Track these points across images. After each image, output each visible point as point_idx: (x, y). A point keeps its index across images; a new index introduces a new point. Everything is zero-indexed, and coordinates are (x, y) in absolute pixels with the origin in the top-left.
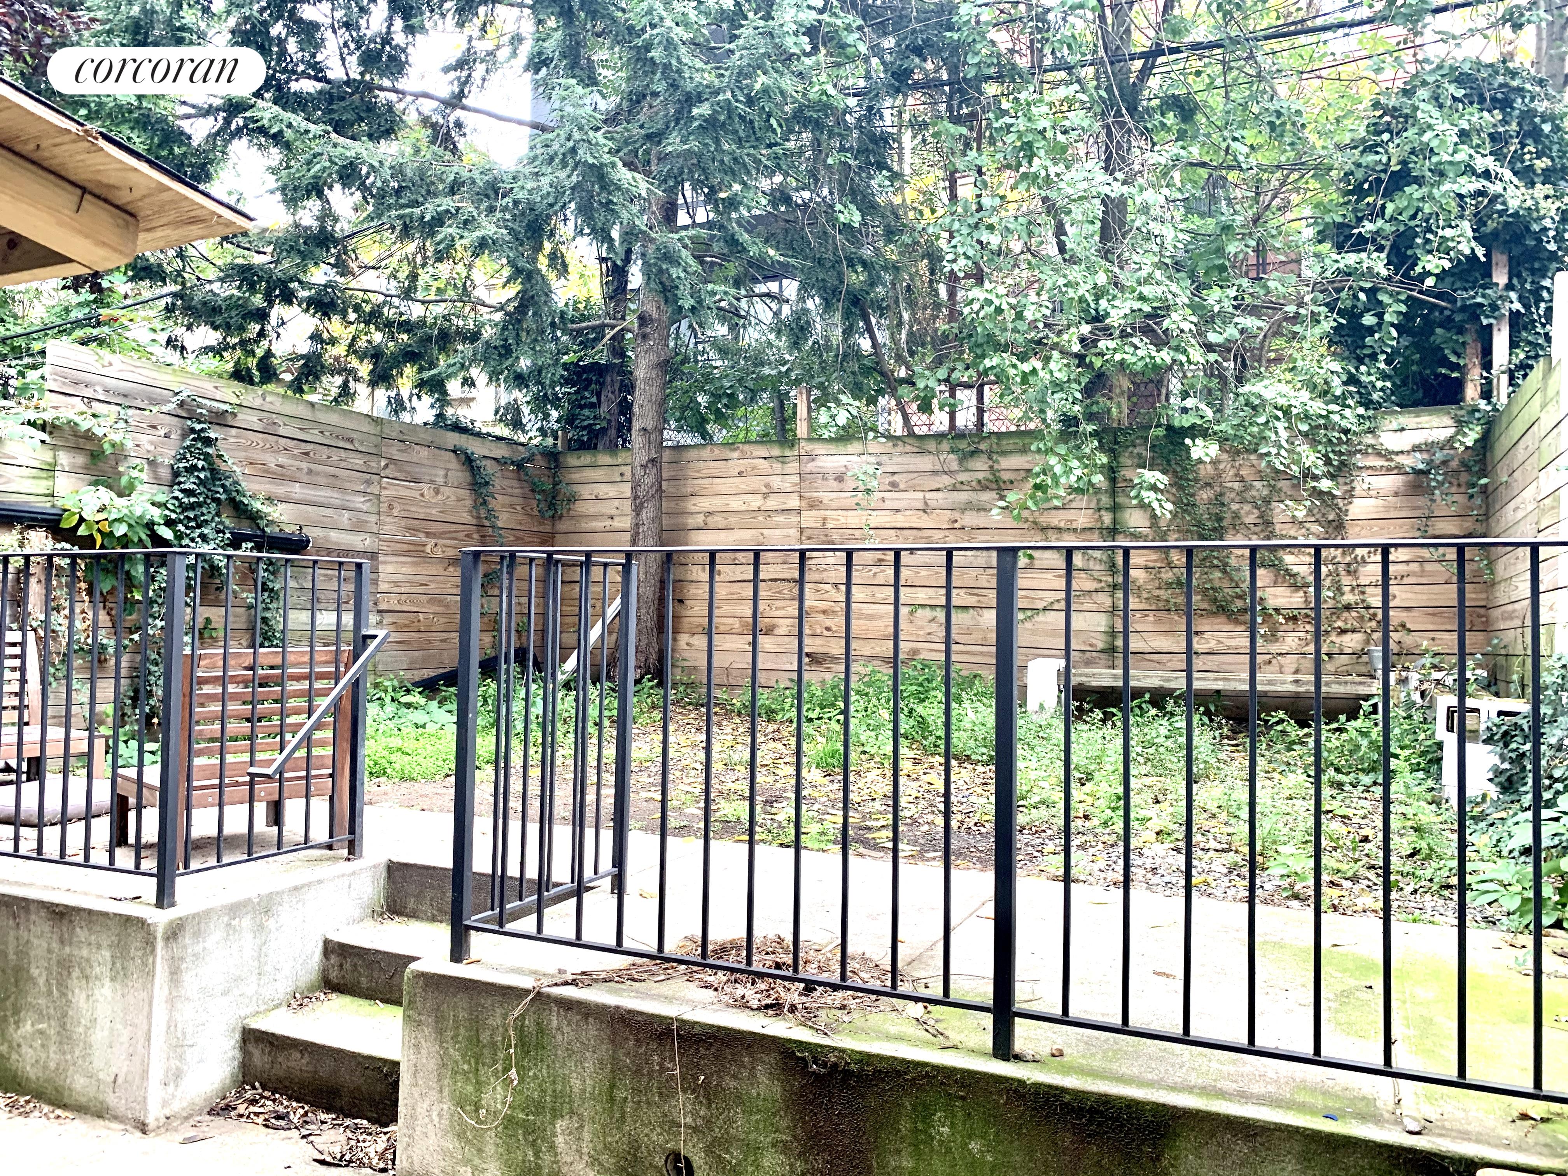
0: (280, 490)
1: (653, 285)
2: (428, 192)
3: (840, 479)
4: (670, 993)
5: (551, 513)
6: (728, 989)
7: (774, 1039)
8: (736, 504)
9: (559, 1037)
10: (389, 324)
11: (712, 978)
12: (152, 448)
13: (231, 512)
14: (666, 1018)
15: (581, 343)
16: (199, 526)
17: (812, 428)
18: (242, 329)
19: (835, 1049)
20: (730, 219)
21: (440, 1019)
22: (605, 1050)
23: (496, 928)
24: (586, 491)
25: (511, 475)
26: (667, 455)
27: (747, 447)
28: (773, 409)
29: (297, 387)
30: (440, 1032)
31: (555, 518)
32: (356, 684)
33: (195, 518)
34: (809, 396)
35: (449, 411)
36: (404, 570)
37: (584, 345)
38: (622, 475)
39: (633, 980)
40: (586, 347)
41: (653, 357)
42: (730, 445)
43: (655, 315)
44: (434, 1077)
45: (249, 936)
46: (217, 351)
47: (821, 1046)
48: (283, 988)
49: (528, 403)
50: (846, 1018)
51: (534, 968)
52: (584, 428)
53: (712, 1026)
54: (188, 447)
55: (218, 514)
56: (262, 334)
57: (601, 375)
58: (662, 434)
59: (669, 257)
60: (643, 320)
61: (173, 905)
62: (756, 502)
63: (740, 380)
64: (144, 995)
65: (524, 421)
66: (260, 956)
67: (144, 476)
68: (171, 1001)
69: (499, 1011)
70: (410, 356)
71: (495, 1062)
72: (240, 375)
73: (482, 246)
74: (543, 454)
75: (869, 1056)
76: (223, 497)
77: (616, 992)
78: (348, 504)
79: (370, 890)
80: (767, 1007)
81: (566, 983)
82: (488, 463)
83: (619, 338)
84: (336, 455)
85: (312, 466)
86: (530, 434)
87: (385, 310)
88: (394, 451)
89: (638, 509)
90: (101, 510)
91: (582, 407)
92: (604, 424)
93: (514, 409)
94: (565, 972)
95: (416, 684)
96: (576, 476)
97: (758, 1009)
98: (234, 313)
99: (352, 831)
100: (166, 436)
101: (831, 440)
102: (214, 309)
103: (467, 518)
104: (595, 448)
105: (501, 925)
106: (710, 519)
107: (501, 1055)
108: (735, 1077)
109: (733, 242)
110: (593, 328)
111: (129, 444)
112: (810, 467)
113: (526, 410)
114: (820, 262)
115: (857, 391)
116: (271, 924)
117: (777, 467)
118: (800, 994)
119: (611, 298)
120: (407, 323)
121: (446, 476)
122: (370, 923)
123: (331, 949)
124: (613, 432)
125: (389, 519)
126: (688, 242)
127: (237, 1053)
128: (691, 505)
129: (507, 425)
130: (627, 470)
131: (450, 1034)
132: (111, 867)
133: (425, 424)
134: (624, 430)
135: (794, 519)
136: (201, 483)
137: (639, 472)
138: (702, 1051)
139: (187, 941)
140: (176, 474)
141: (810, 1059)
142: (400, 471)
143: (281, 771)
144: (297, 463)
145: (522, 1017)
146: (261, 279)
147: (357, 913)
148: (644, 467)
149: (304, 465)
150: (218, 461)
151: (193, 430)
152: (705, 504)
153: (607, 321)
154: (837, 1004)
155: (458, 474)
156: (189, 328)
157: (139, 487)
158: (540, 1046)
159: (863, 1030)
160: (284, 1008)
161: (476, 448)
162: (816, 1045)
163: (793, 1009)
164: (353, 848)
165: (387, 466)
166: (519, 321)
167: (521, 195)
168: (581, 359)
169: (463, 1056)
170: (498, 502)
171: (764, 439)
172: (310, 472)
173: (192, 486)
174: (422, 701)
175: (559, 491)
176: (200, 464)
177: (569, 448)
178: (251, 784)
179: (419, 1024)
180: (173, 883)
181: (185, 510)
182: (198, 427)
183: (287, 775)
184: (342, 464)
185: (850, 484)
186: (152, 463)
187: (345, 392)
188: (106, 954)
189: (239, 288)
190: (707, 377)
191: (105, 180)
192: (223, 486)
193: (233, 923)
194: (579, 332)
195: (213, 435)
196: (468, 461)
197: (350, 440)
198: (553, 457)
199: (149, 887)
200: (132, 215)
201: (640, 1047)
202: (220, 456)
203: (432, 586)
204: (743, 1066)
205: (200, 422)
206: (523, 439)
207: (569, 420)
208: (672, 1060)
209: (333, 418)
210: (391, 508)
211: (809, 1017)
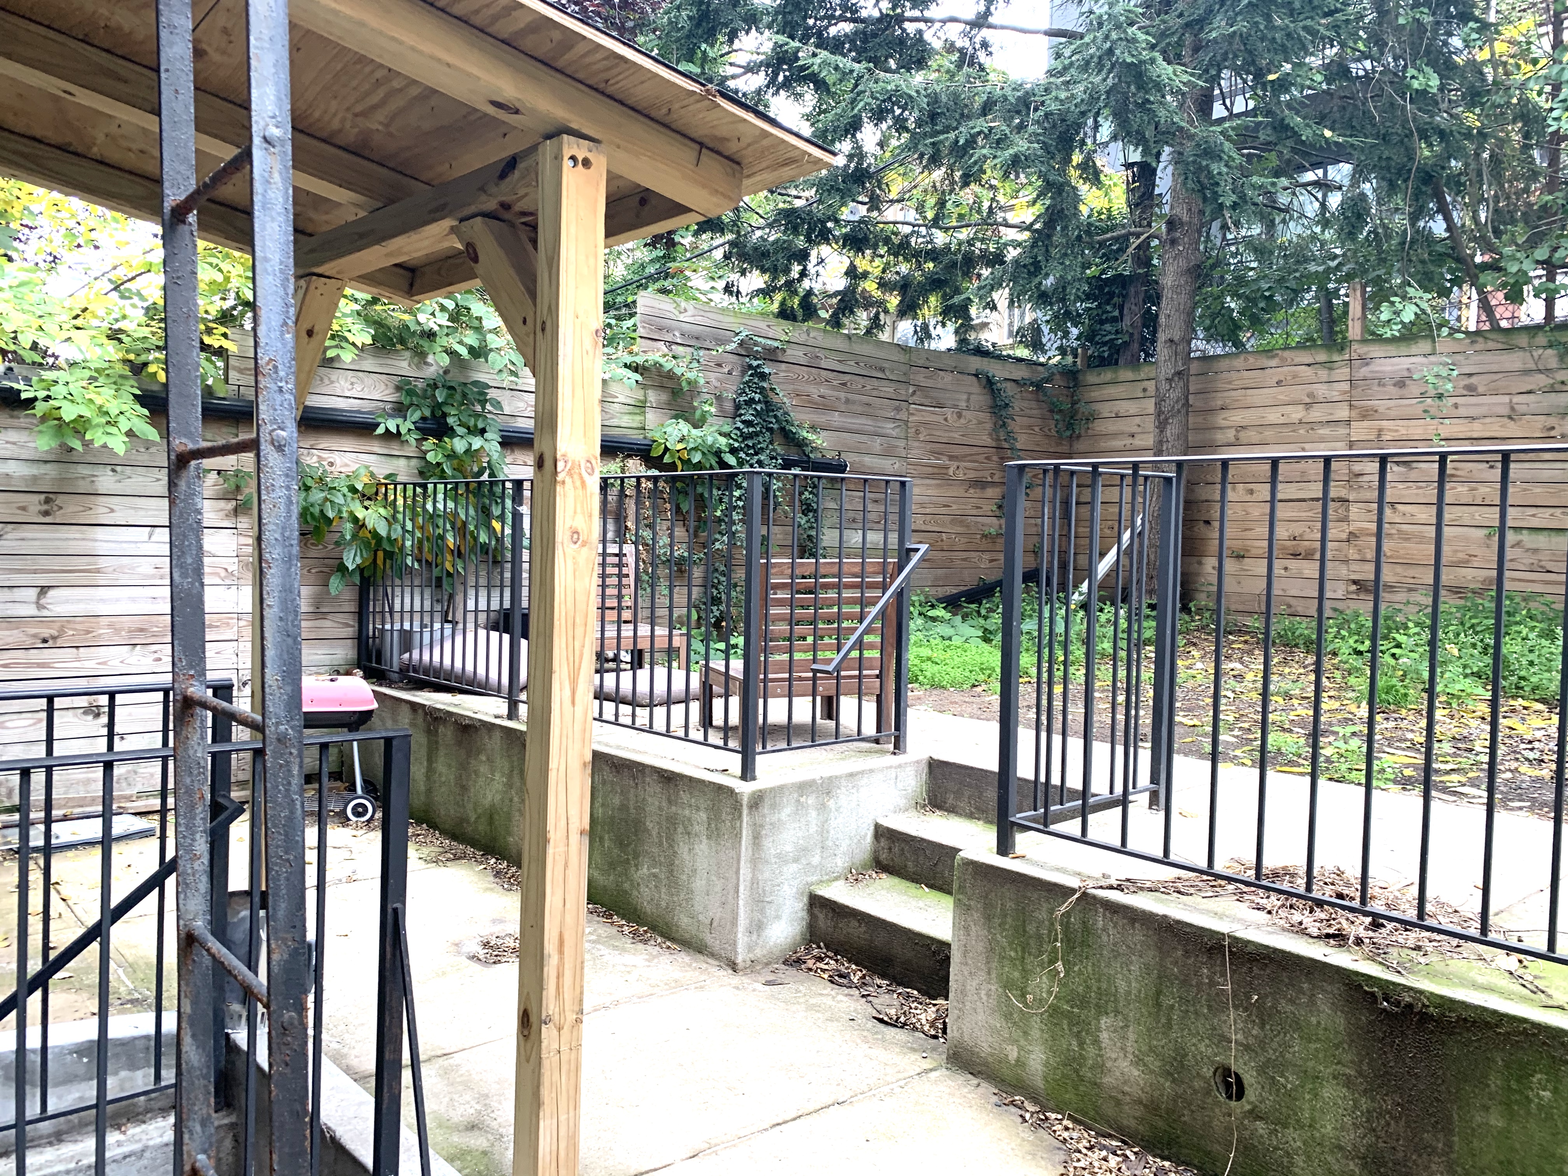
0: (821, 418)
1: (1190, 184)
2: (962, 115)
3: (1401, 384)
4: (1220, 910)
5: (1068, 433)
6: (1283, 913)
7: (1338, 970)
8: (1273, 416)
9: (1105, 938)
10: (917, 254)
11: (1264, 901)
12: (718, 384)
13: (782, 440)
14: (1218, 933)
15: (1104, 255)
16: (756, 454)
17: (1365, 329)
18: (787, 271)
19: (1411, 989)
20: (1279, 102)
21: (988, 906)
22: (1151, 956)
23: (1041, 827)
24: (1105, 409)
25: (1030, 396)
26: (1194, 367)
27: (1287, 354)
28: (1319, 310)
29: (836, 322)
30: (988, 918)
31: (1074, 438)
32: (900, 594)
33: (753, 447)
34: (1364, 292)
35: (972, 336)
36: (929, 492)
37: (1107, 257)
38: (1145, 390)
39: (1179, 892)
40: (1108, 259)
41: (1183, 263)
42: (1268, 352)
43: (1185, 218)
44: (982, 958)
45: (814, 814)
46: (766, 292)
47: (1394, 983)
48: (840, 863)
49: (1048, 322)
50: (1422, 960)
51: (1078, 870)
52: (1105, 344)
53: (1267, 947)
54: (747, 383)
55: (771, 443)
56: (803, 274)
57: (1124, 287)
58: (1189, 343)
59: (1211, 153)
60: (1172, 224)
61: (754, 778)
62: (1297, 413)
63: (1281, 280)
64: (733, 853)
65: (1044, 340)
66: (823, 831)
67: (713, 410)
68: (755, 862)
69: (1045, 906)
70: (935, 284)
71: (1041, 953)
72: (785, 314)
73: (1016, 164)
74: (1062, 374)
75: (1452, 1001)
76: (776, 426)
77: (1162, 901)
78: (880, 431)
79: (913, 783)
80: (1328, 936)
81: (1111, 887)
82: (1009, 385)
83: (1144, 246)
84: (870, 384)
85: (850, 396)
86: (1050, 354)
87: (913, 240)
88: (920, 378)
89: (1161, 425)
90: (681, 440)
91: (1102, 322)
92: (1126, 338)
93: (1036, 328)
94: (1109, 877)
95: (941, 601)
96: (1095, 394)
97: (1318, 937)
98: (780, 255)
99: (897, 728)
100: (730, 373)
101: (1393, 340)
102: (763, 254)
103: (987, 440)
104: (1116, 363)
105: (1046, 826)
106: (1242, 435)
107: (1048, 947)
108: (1292, 1001)
109: (1282, 128)
110: (1116, 239)
111: (702, 381)
112: (1364, 372)
113: (1045, 329)
114: (1385, 138)
115: (1427, 282)
116: (831, 804)
117: (1323, 374)
118: (1366, 929)
119: (1137, 205)
120: (934, 250)
121: (968, 400)
122: (913, 813)
123: (882, 833)
124: (1136, 346)
125: (916, 444)
126: (1231, 133)
127: (804, 914)
128: (1221, 419)
129: (1027, 346)
130: (1151, 386)
131: (997, 921)
132: (705, 743)
133: (949, 350)
134: (1147, 345)
135: (1342, 431)
136: (758, 414)
137: (1165, 386)
138: (1256, 970)
139: (766, 811)
140: (738, 407)
141: (1380, 995)
142: (926, 397)
143: (838, 669)
144: (836, 393)
145: (1067, 914)
146: (803, 221)
147: (902, 802)
148: (1169, 380)
149: (842, 395)
150: (771, 394)
151: (750, 367)
152: (1237, 418)
153: (1133, 229)
154: (1411, 943)
155: (979, 397)
156: (743, 273)
157: (710, 420)
158: (1084, 944)
159: (1443, 974)
160: (842, 882)
161: (998, 371)
162: (1387, 981)
163: (1359, 942)
164: (899, 746)
165: (914, 393)
166: (1049, 236)
167: (1054, 107)
168: (1103, 272)
169: (1011, 943)
170: (1017, 425)
171: (1306, 344)
172: (847, 401)
173: (751, 418)
174: (948, 616)
175: (1077, 412)
176: (757, 397)
177: (1089, 366)
178: (814, 679)
179: (969, 908)
180: (754, 760)
181: (745, 439)
182: (755, 363)
183: (843, 673)
184: (875, 393)
185: (1414, 389)
186: (719, 398)
187: (875, 324)
188: (703, 816)
189: (785, 232)
190: (1240, 280)
191: (718, 133)
192: (775, 416)
193: (802, 799)
194: (1102, 244)
195: (767, 371)
196: (989, 383)
197: (882, 370)
198: (1071, 375)
199: (734, 762)
200: (738, 163)
201: (1188, 957)
202: (773, 390)
203: (954, 507)
204: (1301, 991)
205: (756, 359)
206: (1042, 360)
207: (1089, 337)
208: (1223, 974)
209: (865, 349)
210: (917, 432)
211: (1377, 953)
